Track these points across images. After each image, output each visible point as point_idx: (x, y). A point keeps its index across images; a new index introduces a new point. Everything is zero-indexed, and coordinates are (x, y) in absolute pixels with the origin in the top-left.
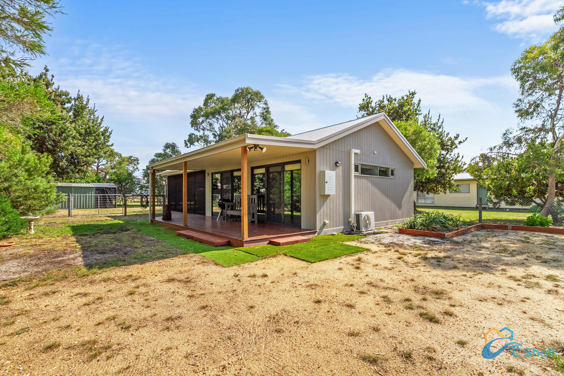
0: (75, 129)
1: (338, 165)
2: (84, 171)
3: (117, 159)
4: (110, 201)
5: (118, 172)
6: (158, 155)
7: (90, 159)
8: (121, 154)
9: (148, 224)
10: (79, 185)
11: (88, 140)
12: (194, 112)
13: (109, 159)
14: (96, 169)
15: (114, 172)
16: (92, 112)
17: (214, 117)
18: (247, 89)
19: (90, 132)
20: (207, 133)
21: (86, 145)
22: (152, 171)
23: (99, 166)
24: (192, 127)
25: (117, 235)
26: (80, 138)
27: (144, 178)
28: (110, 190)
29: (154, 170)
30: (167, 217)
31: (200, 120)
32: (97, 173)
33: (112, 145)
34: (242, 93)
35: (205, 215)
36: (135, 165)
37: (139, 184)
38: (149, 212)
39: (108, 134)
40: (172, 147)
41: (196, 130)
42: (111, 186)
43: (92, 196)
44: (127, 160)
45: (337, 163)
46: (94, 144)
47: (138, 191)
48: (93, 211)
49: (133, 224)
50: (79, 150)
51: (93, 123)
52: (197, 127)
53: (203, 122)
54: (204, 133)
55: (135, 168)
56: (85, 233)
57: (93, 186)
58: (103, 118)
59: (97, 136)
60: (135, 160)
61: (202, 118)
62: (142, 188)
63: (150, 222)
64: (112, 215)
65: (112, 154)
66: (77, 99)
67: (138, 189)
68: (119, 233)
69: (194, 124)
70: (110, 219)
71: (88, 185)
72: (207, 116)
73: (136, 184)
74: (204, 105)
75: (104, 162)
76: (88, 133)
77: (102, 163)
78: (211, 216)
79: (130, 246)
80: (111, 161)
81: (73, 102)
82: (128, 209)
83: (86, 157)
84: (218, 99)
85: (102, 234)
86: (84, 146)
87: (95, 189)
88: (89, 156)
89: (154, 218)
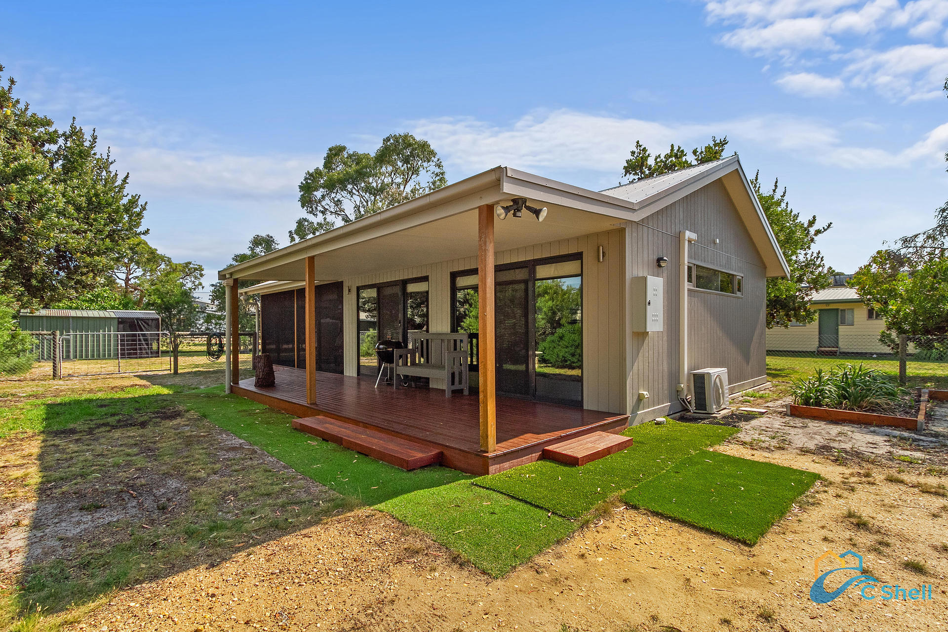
0: (64, 196)
1: (663, 264)
2: (88, 285)
3: (163, 266)
4: (147, 344)
5: (162, 290)
6: (240, 258)
7: (102, 260)
8: (169, 259)
9: (224, 397)
10: (85, 314)
11: (95, 220)
12: (306, 179)
13: (148, 268)
14: (124, 285)
15: (154, 290)
16: (104, 165)
17: (344, 188)
18: (406, 136)
19: (99, 203)
20: (330, 218)
21: (91, 231)
22: (231, 282)
23: (130, 280)
24: (303, 207)
25: (147, 431)
26: (76, 215)
27: (213, 301)
28: (145, 322)
29: (236, 280)
30: (267, 382)
31: (318, 194)
32: (126, 292)
33: (147, 232)
34: (395, 146)
35: (342, 373)
36: (196, 278)
37: (204, 312)
38: (225, 367)
39: (138, 210)
40: (267, 242)
41: (310, 212)
42: (148, 316)
43: (109, 336)
44: (182, 269)
45: (659, 260)
46: (108, 229)
47: (201, 325)
48: (110, 366)
49: (189, 397)
50: (74, 241)
51: (105, 186)
52: (311, 207)
53: (323, 197)
54: (325, 219)
55: (197, 283)
56: (71, 426)
57: (113, 315)
58: (127, 177)
59: (114, 212)
60: (196, 269)
61: (321, 190)
62: (209, 318)
63: (227, 392)
64: (148, 373)
65: (154, 258)
66: (71, 136)
67: (202, 321)
68: (156, 424)
69: (307, 201)
70: (144, 382)
71: (102, 314)
72: (331, 186)
73: (198, 312)
74: (325, 166)
75: (139, 272)
76: (94, 205)
77: (135, 275)
78: (355, 375)
79: (178, 472)
80: (151, 271)
81: (61, 141)
82: (181, 360)
83: (91, 255)
84: (350, 156)
85: (114, 427)
86: (85, 232)
87: (116, 322)
88: (98, 254)
89: (236, 382)
